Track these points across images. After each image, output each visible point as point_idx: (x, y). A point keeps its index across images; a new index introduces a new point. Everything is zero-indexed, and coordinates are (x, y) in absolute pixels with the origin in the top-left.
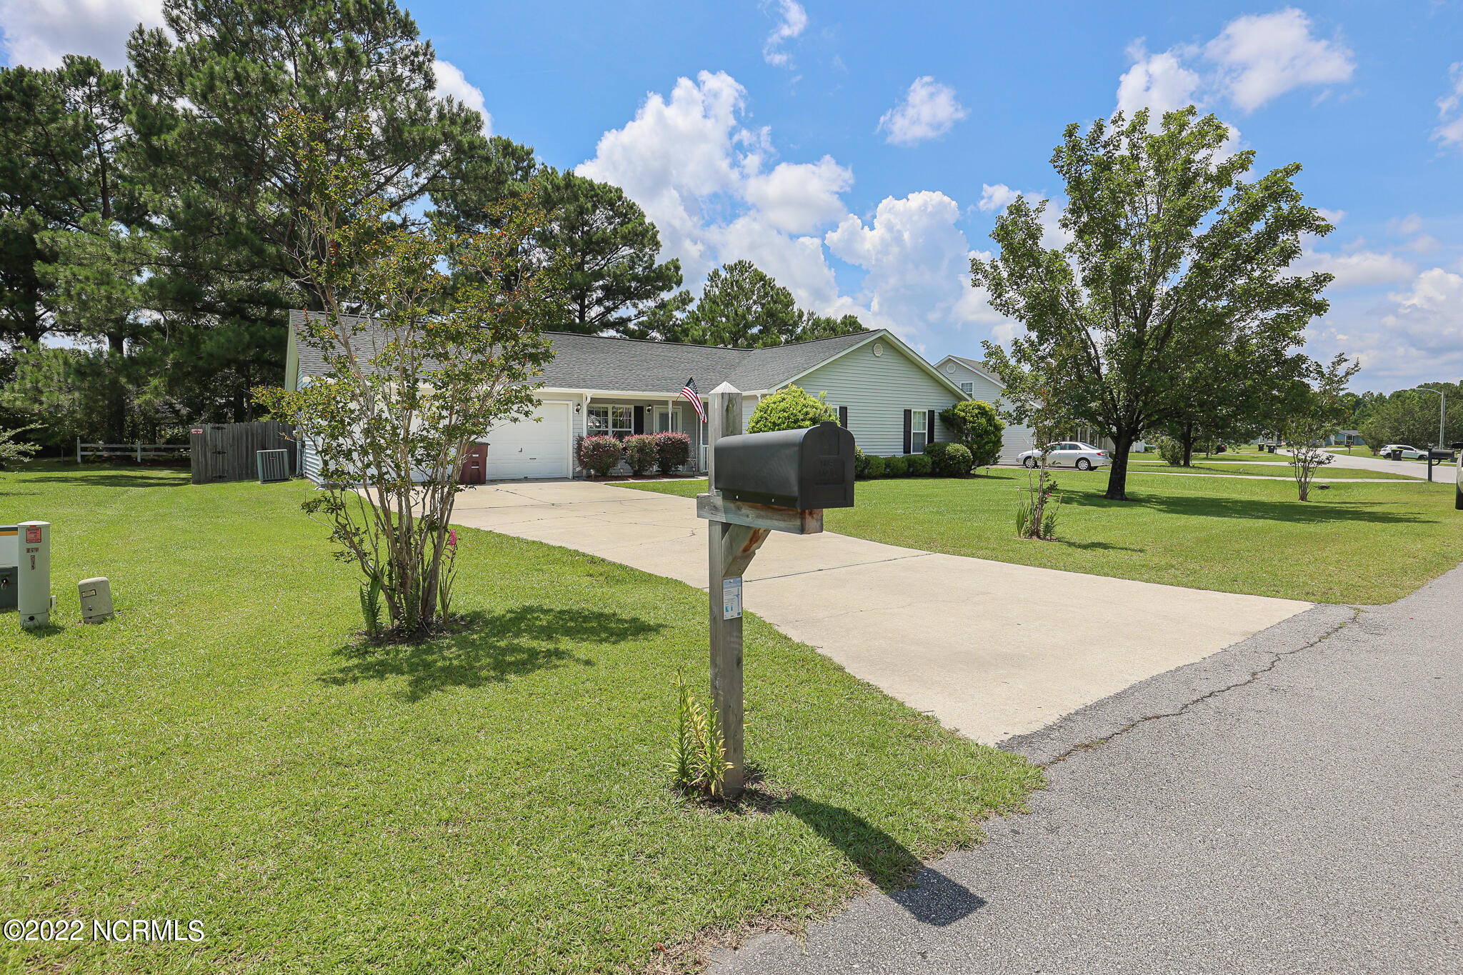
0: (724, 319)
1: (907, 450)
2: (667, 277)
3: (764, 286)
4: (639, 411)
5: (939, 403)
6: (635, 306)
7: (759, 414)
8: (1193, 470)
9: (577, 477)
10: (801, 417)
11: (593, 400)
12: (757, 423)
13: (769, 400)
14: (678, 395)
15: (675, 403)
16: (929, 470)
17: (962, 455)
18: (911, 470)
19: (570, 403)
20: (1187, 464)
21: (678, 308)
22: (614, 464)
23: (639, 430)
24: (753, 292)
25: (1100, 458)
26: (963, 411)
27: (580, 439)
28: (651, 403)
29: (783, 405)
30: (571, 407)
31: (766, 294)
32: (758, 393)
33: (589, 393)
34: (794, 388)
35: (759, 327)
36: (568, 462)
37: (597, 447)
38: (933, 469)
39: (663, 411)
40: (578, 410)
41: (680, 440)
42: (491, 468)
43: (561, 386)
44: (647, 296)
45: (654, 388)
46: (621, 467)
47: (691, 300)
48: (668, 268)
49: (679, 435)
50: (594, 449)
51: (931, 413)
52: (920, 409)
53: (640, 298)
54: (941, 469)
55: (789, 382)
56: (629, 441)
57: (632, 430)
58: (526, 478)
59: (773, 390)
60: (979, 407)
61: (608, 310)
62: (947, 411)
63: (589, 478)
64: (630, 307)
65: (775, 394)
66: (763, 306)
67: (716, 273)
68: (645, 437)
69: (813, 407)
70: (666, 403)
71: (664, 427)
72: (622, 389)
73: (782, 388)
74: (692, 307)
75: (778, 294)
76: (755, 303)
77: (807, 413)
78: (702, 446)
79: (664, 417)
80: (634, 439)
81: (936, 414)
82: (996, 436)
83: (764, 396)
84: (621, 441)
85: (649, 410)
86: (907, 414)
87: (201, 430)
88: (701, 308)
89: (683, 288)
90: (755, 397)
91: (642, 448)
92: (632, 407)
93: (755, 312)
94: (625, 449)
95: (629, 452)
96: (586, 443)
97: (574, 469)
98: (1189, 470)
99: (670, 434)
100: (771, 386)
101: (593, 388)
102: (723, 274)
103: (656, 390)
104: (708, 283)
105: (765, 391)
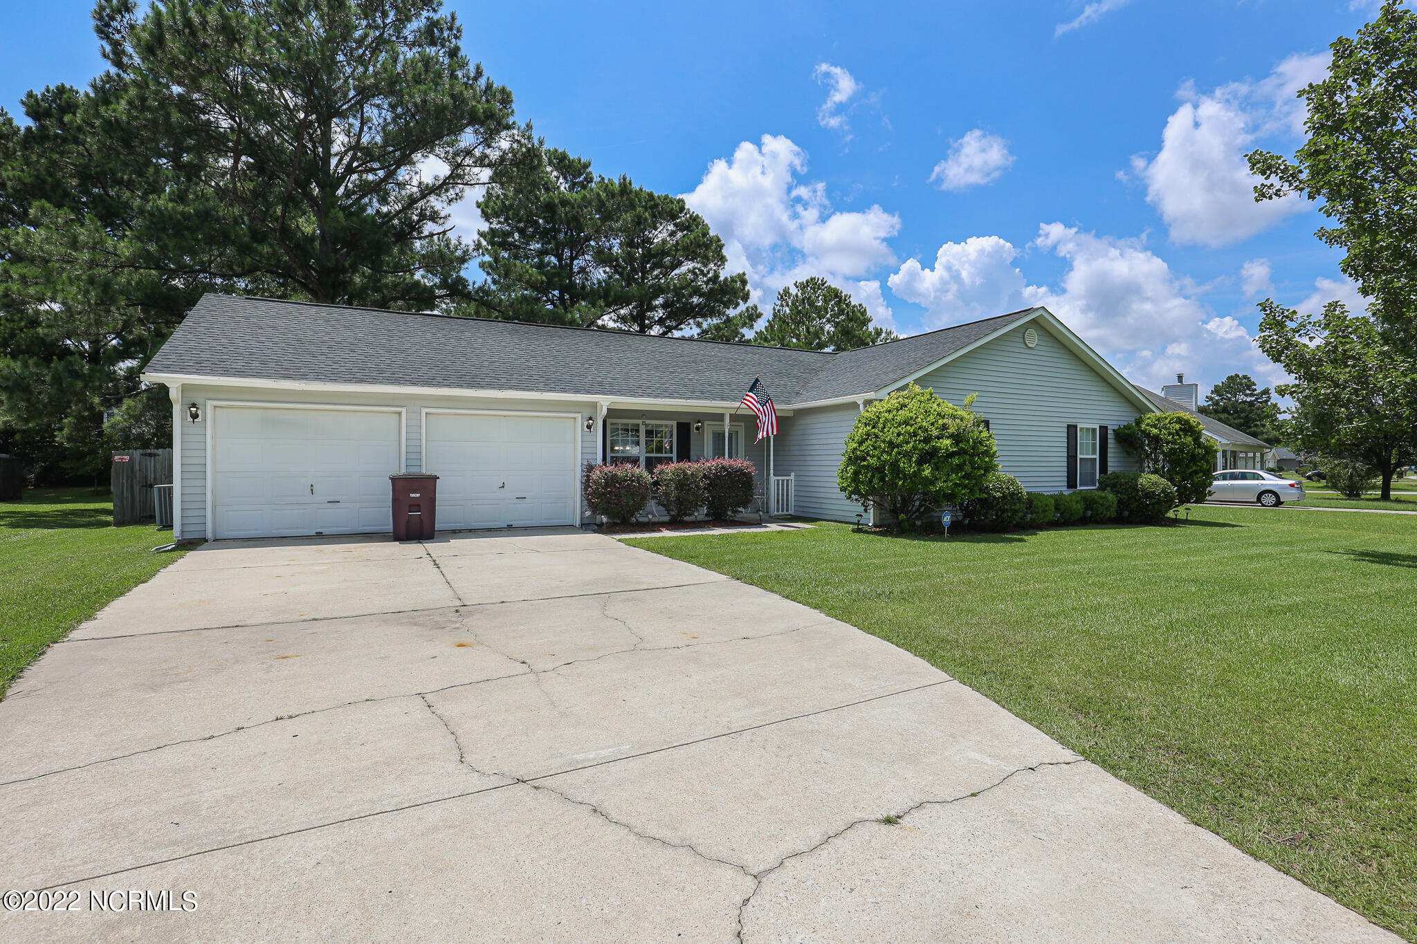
0: (794, 340)
1: (1071, 483)
2: (733, 291)
3: (839, 302)
4: (684, 430)
5: (1114, 416)
6: (699, 325)
7: (863, 430)
8: (1392, 505)
9: (587, 526)
10: (935, 433)
11: (612, 413)
12: (861, 443)
13: (878, 407)
14: (737, 404)
15: (735, 418)
16: (1114, 515)
17: (1164, 491)
18: (1089, 513)
19: (579, 416)
20: (1385, 496)
21: (744, 325)
22: (639, 506)
23: (684, 454)
24: (826, 310)
25: (1293, 491)
26: (1155, 426)
27: (590, 468)
28: (701, 417)
29: (903, 414)
30: (580, 422)
31: (841, 312)
32: (859, 398)
33: (605, 402)
34: (917, 389)
35: (832, 348)
36: (574, 504)
37: (612, 480)
38: (1120, 511)
39: (718, 429)
40: (589, 427)
41: (740, 470)
42: (444, 514)
43: (563, 391)
44: (712, 313)
45: (703, 395)
46: (653, 510)
47: (759, 316)
48: (733, 280)
49: (740, 462)
50: (607, 484)
51: (1104, 429)
52: (1088, 423)
53: (704, 316)
54: (1131, 512)
55: (910, 379)
56: (662, 472)
57: (674, 455)
58: (510, 527)
59: (883, 394)
60: (1179, 420)
61: (670, 329)
62: (1128, 427)
63: (601, 529)
64: (694, 327)
65: (886, 399)
66: (837, 325)
67: (786, 291)
68: (690, 467)
69: (954, 417)
70: (720, 417)
71: (719, 452)
72: (656, 397)
73: (898, 390)
74: (761, 325)
75: (853, 312)
76: (829, 321)
77: (944, 427)
78: (773, 478)
79: (719, 437)
80: (670, 469)
81: (1110, 432)
82: (1208, 462)
83: (868, 402)
84: (651, 472)
85: (698, 428)
86: (1072, 430)
87: (127, 458)
88: (771, 326)
89: (750, 303)
90: (854, 406)
91: (683, 483)
92: (674, 423)
93: (828, 332)
94: (656, 484)
95: (662, 489)
96: (596, 475)
97: (582, 513)
98: (1389, 504)
99: (726, 461)
100: (878, 388)
101: (612, 393)
102: (794, 291)
103: (706, 398)
104: (779, 303)
105: (871, 395)
